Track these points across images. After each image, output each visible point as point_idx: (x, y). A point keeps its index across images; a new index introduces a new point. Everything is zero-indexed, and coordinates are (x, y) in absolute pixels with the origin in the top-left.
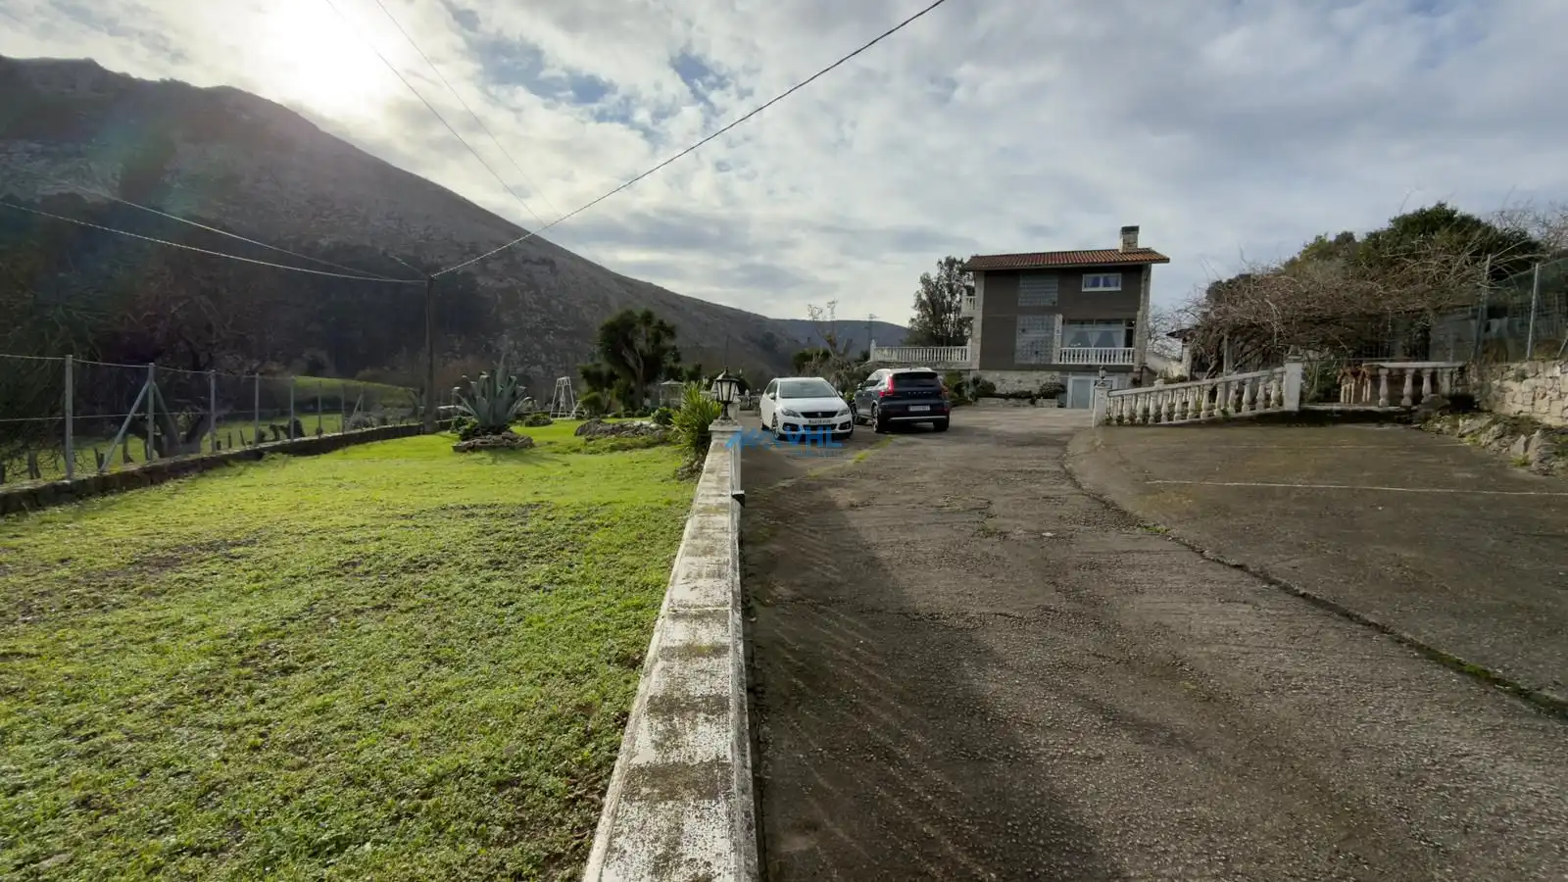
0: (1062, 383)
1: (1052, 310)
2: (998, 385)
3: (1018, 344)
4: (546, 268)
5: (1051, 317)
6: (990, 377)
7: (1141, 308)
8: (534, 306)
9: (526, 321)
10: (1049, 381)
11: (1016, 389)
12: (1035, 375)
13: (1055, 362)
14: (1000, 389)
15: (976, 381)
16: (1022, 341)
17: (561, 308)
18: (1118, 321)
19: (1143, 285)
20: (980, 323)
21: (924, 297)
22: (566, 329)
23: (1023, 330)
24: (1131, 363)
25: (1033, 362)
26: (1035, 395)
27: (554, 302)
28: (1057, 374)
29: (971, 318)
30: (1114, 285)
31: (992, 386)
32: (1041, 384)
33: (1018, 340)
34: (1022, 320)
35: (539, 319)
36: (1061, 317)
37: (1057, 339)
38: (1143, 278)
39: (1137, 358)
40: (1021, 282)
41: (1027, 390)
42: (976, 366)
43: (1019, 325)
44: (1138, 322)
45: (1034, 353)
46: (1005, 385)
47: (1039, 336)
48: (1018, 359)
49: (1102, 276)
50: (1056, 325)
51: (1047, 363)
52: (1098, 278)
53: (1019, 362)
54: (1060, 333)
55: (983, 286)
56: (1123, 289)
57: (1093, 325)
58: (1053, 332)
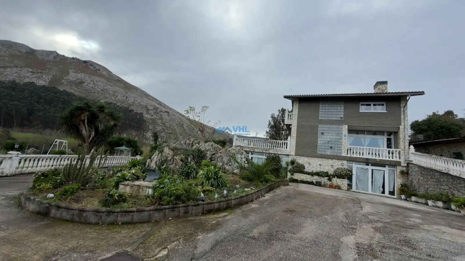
0: (350, 169)
1: (339, 122)
2: (306, 166)
3: (319, 142)
4: (167, 114)
5: (340, 126)
6: (301, 160)
7: (402, 124)
8: (160, 124)
9: (157, 129)
10: (340, 166)
11: (319, 169)
12: (331, 162)
13: (344, 154)
14: (308, 169)
15: (293, 162)
16: (321, 140)
17: (168, 125)
18: (381, 133)
19: (402, 109)
20: (296, 127)
21: (272, 123)
22: (168, 132)
23: (322, 133)
24: (398, 160)
25: (328, 154)
26: (331, 175)
27: (166, 124)
28: (345, 162)
29: (291, 125)
30: (380, 109)
31: (303, 167)
32: (335, 168)
33: (319, 139)
34: (321, 128)
35: (161, 128)
36: (346, 127)
37: (345, 141)
38: (402, 105)
39: (402, 157)
40: (321, 105)
41: (325, 171)
42: (293, 153)
43: (320, 130)
44: (401, 133)
45: (329, 148)
46: (311, 166)
47: (332, 137)
48: (319, 151)
49: (372, 104)
50: (344, 132)
51: (338, 155)
52: (370, 105)
53: (320, 153)
54: (346, 137)
55: (297, 108)
56: (386, 112)
57: (365, 134)
58: (342, 136)
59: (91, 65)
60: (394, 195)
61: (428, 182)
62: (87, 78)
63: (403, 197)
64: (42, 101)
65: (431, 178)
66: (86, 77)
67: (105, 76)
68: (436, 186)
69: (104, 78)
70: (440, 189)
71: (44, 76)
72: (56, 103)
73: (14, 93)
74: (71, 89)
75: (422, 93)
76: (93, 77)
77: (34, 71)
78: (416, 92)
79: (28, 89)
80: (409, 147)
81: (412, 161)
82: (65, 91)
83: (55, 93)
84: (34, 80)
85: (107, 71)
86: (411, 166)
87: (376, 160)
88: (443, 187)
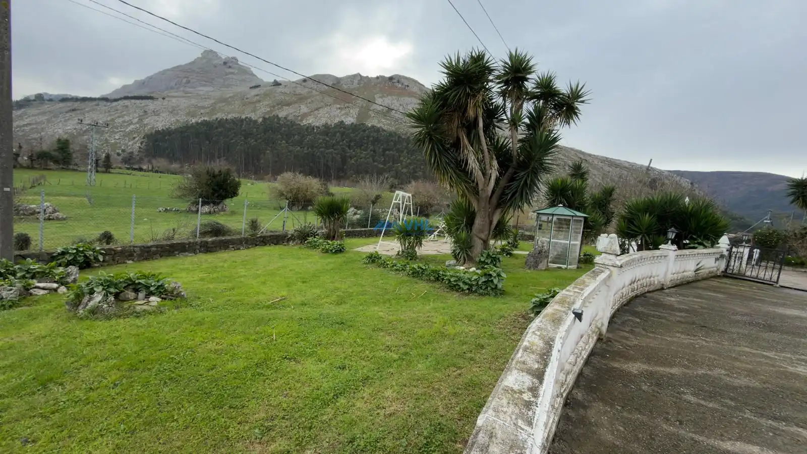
59: (398, 82)
62: (395, 101)
64: (352, 144)
66: (393, 102)
67: (415, 93)
69: (415, 97)
71: (351, 111)
72: (366, 145)
73: (328, 139)
74: (379, 122)
76: (402, 99)
77: (342, 106)
79: (339, 131)
82: (373, 127)
83: (364, 131)
84: (343, 118)
85: (418, 84)
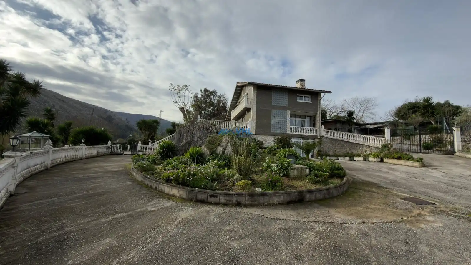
1: (285, 109)
2: (264, 142)
3: (272, 123)
5: (286, 111)
6: (260, 138)
7: (319, 111)
13: (288, 132)
14: (265, 145)
16: (275, 121)
19: (319, 101)
20: (255, 111)
23: (274, 116)
24: (316, 135)
25: (278, 132)
30: (306, 100)
33: (272, 121)
34: (274, 112)
36: (290, 112)
37: (289, 123)
38: (319, 99)
39: (318, 133)
40: (273, 94)
42: (254, 132)
43: (273, 114)
44: (318, 117)
45: (279, 128)
46: (267, 143)
47: (281, 120)
48: (273, 131)
49: (303, 96)
50: (288, 116)
51: (285, 133)
52: (302, 97)
53: (273, 132)
54: (289, 120)
55: (256, 93)
56: (311, 102)
57: (295, 117)
58: (287, 119)
60: (313, 157)
61: (336, 147)
63: (319, 157)
65: (338, 144)
68: (341, 149)
70: (344, 150)
75: (330, 92)
78: (328, 91)
80: (321, 126)
81: (323, 135)
86: (323, 138)
87: (306, 135)
88: (346, 149)
